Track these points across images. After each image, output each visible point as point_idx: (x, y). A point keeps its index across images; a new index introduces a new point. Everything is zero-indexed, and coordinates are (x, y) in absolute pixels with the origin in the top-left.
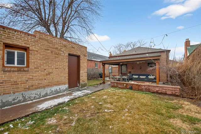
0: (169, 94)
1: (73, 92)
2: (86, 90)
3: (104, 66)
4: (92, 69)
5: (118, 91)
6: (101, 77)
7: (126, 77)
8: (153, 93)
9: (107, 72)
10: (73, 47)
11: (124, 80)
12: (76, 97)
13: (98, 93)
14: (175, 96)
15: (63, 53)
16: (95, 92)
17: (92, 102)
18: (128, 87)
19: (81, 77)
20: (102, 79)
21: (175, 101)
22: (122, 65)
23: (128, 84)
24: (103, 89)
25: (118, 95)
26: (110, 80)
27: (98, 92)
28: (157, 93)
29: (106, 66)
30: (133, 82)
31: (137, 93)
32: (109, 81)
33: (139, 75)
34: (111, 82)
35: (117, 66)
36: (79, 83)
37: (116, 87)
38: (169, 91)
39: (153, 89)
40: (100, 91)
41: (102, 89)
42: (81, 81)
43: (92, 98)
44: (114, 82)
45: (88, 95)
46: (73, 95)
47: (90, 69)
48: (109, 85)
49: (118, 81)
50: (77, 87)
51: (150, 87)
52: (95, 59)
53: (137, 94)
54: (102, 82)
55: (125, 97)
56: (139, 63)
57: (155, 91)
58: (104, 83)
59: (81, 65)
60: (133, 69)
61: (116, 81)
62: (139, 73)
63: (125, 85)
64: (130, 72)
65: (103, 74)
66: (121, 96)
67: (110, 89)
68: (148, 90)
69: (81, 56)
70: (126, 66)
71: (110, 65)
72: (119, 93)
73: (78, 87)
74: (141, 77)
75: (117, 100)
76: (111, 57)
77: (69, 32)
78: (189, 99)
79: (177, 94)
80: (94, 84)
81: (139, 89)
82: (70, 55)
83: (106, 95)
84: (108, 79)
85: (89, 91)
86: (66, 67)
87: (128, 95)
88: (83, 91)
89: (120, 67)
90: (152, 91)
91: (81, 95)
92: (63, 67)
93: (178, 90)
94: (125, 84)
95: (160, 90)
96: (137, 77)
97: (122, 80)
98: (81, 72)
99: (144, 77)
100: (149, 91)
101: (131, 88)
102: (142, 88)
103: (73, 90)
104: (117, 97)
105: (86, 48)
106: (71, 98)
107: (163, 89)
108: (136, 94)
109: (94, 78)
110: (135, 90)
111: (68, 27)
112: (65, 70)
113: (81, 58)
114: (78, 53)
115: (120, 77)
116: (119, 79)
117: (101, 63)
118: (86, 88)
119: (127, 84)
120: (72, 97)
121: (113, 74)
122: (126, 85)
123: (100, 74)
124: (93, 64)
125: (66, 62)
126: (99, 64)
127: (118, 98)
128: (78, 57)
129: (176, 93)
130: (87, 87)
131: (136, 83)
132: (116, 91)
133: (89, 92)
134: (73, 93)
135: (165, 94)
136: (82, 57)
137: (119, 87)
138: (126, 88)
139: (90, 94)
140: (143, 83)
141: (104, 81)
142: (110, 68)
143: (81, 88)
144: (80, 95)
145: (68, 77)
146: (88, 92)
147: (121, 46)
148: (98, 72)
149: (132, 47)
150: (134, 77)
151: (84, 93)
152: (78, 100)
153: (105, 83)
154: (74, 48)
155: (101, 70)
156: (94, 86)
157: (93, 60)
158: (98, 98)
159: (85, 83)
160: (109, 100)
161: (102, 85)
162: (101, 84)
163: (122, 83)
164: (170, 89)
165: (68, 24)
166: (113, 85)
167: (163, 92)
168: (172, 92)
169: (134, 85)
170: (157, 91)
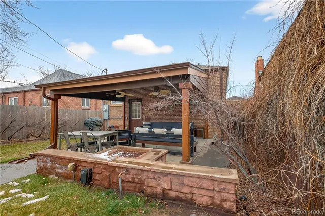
22: (131, 101)
23: (81, 161)
28: (164, 197)
35: (121, 104)
38: (203, 192)
39: (153, 183)
57: (159, 190)
63: (70, 165)
70: (140, 103)
71: (106, 101)
79: (226, 205)
93: (231, 187)
99: (163, 131)
107: (183, 183)
121: (113, 122)
129: (226, 201)
135: (191, 204)
150: (140, 130)
164: (205, 186)
166: (42, 164)
167: (182, 195)
168: (212, 198)
169: (99, 167)
170: (164, 189)
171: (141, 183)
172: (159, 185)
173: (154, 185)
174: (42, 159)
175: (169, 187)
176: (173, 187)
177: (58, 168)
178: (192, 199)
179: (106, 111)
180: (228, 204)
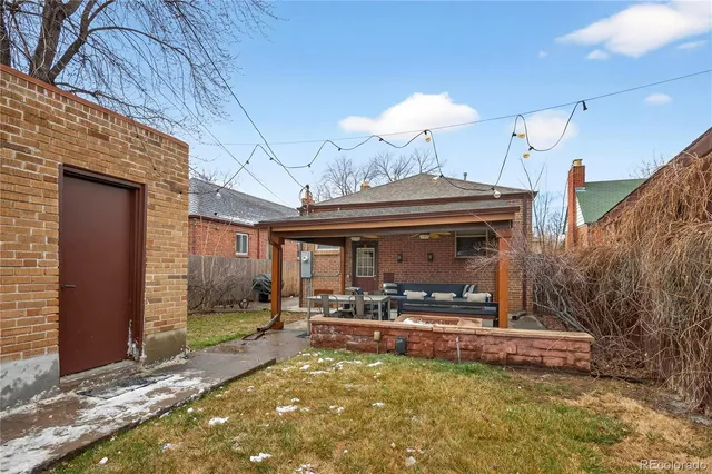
0: (554, 367)
1: (89, 393)
2: (177, 377)
3: (277, 247)
4: (222, 262)
5: (348, 366)
6: (264, 299)
7: (378, 299)
8: (495, 363)
9: (290, 276)
10: (94, 133)
11: (368, 310)
12: (106, 430)
13: (248, 386)
14: (576, 375)
15: (18, 156)
16: (227, 383)
17: (204, 458)
18: (390, 344)
19: (147, 305)
20: (269, 306)
21: (587, 399)
22: (356, 245)
23: (390, 328)
24: (273, 363)
25: (349, 394)
26: (305, 310)
27: (243, 382)
28: (509, 363)
29: (290, 247)
30: (409, 322)
31: (435, 370)
32: (299, 315)
33: (430, 289)
34: (314, 324)
35: (337, 249)
36: (138, 335)
37: (334, 347)
38: (556, 353)
39: (493, 349)
40: (257, 376)
41: (270, 359)
42: (148, 327)
43: (212, 422)
44: (328, 324)
45: (189, 403)
46: (90, 414)
47: (210, 259)
48: (303, 336)
49: (343, 315)
50: (125, 363)
51: (483, 339)
52: (234, 214)
53: (437, 379)
54: (268, 320)
55: (385, 398)
56: (427, 237)
57: (502, 355)
58: (277, 326)
59: (149, 235)
60: (400, 261)
61: (333, 315)
62: (423, 278)
63: (377, 334)
64: (389, 277)
65: (275, 286)
66: (363, 395)
67: (306, 359)
68: (474, 356)
69: (152, 187)
70: (373, 250)
71: (305, 244)
72: (353, 380)
73: (131, 358)
74: (439, 296)
75: (353, 423)
76: (308, 207)
77: (88, 64)
78: (623, 382)
79: (581, 364)
80: (224, 334)
81: (437, 350)
82: (70, 173)
83: (292, 394)
84: (296, 308)
85: (196, 381)
86: (45, 248)
87: (396, 385)
88: (160, 384)
89: (350, 255)
90: (489, 356)
91: (140, 408)
92: (18, 247)
93: (586, 347)
94: (378, 328)
95: (520, 351)
96: (420, 295)
97: (360, 310)
98: (149, 276)
99: (449, 296)
100: (478, 359)
101: (404, 350)
102: (450, 344)
103: (94, 379)
104: (348, 401)
105: (184, 147)
106: (66, 444)
107: (531, 347)
108: (429, 377)
109: (231, 303)
110: (419, 355)
111: (84, 32)
112: (34, 264)
113: (149, 201)
114: (136, 172)
115: (353, 299)
116: (347, 306)
117: (265, 235)
118: (178, 360)
119: (385, 331)
120: (73, 434)
121: (319, 284)
122: (381, 336)
123: (258, 286)
124: (223, 238)
125: (43, 217)
126: (254, 237)
127: (351, 412)
128: (134, 192)
129: (579, 360)
130: (186, 357)
131: (421, 324)
132: (340, 365)
133: (196, 384)
134: (91, 400)
135: (540, 367)
136: (156, 194)
137: (349, 347)
138: (381, 349)
139: (203, 396)
140: (448, 322)
141: (278, 319)
142: (306, 256)
143: (150, 362)
144: (134, 410)
145: (60, 305)
146: (188, 383)
147: (347, 171)
148: (249, 273)
149: (393, 176)
150: (410, 294)
151: (164, 396)
152: (113, 457)
153: (281, 328)
154: (105, 138)
155: (262, 268)
156: (225, 345)
157: (225, 217)
158: (246, 422)
159: (173, 333)
160: (305, 433)
161: (269, 339)
162: (261, 332)
163: (363, 326)
164: (557, 347)
165: (85, 21)
166: (320, 335)
167: (530, 359)
168: (565, 358)
169: (417, 335)
170: (509, 354)
171: (477, 349)
172: (501, 350)
173: (495, 350)
174: (322, 329)
175: (514, 352)
176: (519, 351)
177: (349, 339)
178: (542, 361)
179: (306, 262)
180: (583, 363)
